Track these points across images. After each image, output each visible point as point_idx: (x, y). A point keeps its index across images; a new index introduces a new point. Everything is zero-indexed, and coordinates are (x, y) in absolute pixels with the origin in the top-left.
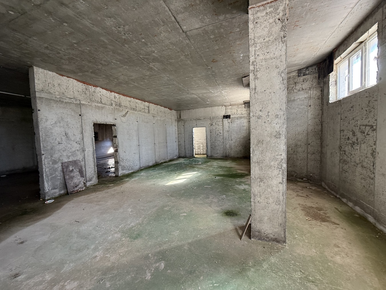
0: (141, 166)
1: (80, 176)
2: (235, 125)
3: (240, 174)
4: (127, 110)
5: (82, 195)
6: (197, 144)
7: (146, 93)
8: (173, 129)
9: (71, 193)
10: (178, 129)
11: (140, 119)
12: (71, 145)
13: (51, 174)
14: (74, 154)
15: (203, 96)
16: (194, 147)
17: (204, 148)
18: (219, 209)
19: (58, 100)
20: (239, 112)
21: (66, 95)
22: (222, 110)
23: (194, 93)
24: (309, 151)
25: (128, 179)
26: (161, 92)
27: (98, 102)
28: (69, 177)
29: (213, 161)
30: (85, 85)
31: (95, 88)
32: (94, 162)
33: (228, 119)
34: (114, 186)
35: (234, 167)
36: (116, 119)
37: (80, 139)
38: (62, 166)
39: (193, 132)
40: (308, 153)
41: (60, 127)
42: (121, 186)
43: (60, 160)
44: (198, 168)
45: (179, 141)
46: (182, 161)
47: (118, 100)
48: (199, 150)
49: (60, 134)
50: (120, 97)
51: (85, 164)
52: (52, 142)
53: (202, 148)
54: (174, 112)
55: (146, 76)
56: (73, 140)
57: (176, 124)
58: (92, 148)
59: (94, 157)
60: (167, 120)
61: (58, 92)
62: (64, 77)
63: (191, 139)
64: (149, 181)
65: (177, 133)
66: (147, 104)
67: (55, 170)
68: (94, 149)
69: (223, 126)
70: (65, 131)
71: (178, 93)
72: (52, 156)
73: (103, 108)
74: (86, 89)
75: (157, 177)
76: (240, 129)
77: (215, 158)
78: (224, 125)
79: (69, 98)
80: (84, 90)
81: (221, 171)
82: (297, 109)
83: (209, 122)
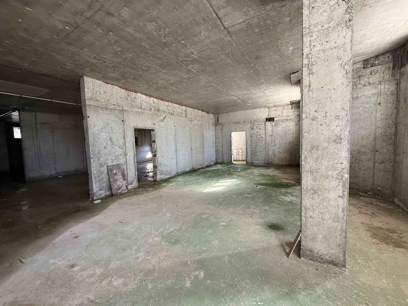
0: (178, 172)
1: (122, 179)
2: (280, 129)
3: (286, 184)
4: (165, 115)
5: (124, 198)
6: (236, 149)
7: (183, 97)
8: (210, 134)
9: (115, 195)
10: (215, 133)
11: (177, 123)
12: (115, 149)
13: (99, 177)
14: (117, 157)
15: (244, 97)
16: (232, 153)
17: (243, 154)
18: (261, 221)
19: (104, 107)
20: (285, 114)
21: (110, 101)
22: (265, 112)
23: (233, 94)
24: (377, 159)
25: (165, 184)
26: (199, 95)
27: (138, 108)
28: (113, 179)
29: (253, 168)
30: (127, 91)
31: (136, 94)
32: (135, 166)
33: (272, 122)
34: (153, 190)
35: (277, 176)
36: (155, 124)
37: (122, 143)
38: (107, 169)
39: (231, 137)
40: (375, 162)
41: (106, 132)
42: (160, 190)
43: (106, 163)
44: (236, 175)
45: (216, 147)
46: (219, 167)
47: (157, 104)
48: (238, 156)
49: (106, 139)
50: (159, 102)
51: (127, 168)
52: (99, 146)
53: (241, 154)
54: (211, 116)
55: (184, 80)
56: (116, 144)
57: (214, 127)
58: (133, 152)
59: (135, 161)
60: (204, 124)
61: (104, 99)
62: (109, 85)
63: (230, 144)
64: (186, 187)
65: (214, 137)
66: (184, 108)
67: (102, 173)
68: (134, 153)
69: (265, 131)
70: (110, 136)
71: (216, 95)
72: (99, 160)
73: (143, 113)
74: (128, 95)
75: (194, 183)
76: (286, 133)
77: (256, 165)
78: (267, 128)
79: (113, 105)
80: (126, 97)
81: (263, 179)
82: (361, 108)
83: (249, 126)
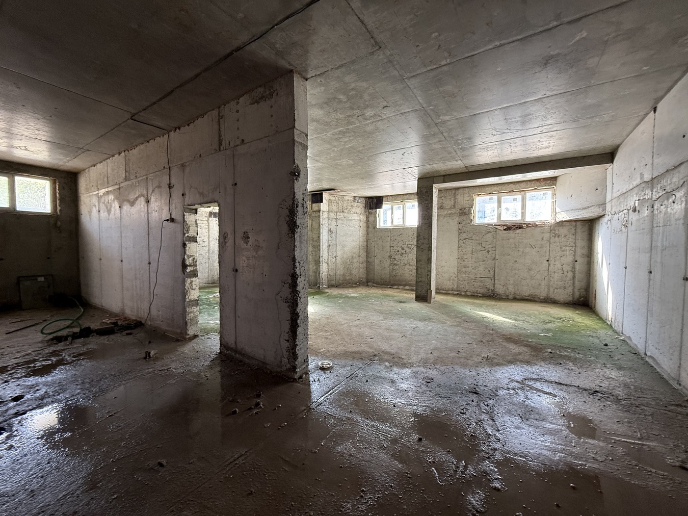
69: (209, 231)
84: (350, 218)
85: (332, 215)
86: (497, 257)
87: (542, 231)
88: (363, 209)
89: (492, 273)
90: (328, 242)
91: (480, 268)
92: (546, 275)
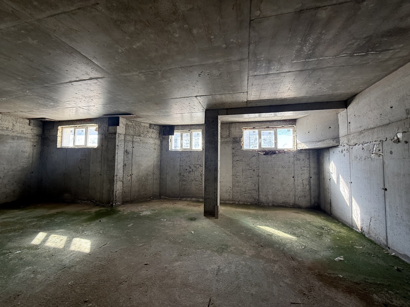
2: (8, 148)
20: (17, 128)
24: (154, 178)
76: (17, 156)
84: (146, 141)
85: (129, 138)
86: (260, 175)
87: (288, 156)
88: (158, 134)
89: (257, 186)
90: (124, 162)
91: (249, 183)
92: (293, 188)
